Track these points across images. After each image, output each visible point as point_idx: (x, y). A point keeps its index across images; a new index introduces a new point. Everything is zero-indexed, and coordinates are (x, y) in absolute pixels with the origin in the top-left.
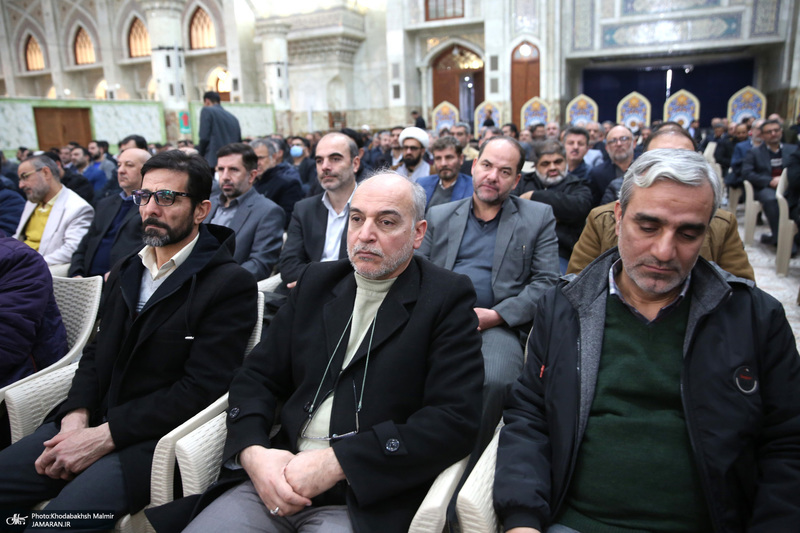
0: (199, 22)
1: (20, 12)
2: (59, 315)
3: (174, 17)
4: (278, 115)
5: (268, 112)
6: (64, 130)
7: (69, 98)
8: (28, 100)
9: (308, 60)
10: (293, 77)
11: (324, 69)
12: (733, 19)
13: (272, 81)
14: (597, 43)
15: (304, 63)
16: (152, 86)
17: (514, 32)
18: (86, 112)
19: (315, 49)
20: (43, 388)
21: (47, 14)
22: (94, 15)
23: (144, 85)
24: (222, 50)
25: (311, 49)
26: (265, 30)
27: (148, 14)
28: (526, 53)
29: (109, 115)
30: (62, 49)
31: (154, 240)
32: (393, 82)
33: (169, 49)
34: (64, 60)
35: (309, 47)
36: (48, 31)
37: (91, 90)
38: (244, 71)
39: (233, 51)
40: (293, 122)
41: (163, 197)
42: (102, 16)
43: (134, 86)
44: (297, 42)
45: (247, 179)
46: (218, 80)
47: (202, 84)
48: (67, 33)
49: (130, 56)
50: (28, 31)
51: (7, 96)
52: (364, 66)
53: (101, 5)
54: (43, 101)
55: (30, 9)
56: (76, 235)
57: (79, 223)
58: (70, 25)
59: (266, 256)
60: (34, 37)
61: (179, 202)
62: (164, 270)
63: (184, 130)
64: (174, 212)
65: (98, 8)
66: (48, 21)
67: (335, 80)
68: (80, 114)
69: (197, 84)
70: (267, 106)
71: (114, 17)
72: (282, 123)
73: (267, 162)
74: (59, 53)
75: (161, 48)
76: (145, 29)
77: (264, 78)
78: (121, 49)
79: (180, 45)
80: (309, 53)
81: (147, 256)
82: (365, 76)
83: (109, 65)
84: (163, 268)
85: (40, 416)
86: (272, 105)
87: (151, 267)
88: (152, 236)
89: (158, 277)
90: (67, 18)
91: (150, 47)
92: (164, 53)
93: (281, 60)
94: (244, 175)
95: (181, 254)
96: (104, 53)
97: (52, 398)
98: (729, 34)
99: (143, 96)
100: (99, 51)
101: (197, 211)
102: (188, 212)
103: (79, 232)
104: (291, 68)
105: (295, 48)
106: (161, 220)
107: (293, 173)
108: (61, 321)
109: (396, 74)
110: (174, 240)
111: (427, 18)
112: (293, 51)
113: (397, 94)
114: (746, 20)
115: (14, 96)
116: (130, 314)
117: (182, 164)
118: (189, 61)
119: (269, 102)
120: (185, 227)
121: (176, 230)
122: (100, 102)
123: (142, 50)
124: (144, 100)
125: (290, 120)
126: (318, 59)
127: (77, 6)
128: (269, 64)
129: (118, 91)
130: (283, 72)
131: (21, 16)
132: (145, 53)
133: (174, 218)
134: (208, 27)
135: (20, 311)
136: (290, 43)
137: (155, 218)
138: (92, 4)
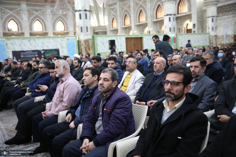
0: (182, 4)
1: (124, 7)
2: (133, 117)
3: (173, 3)
4: (211, 37)
5: (207, 36)
6: (134, 45)
7: (136, 34)
8: (125, 36)
9: (226, 14)
10: (218, 21)
11: (233, 17)
13: (210, 23)
15: (224, 15)
16: (163, 28)
18: (141, 38)
19: (229, 9)
20: (127, 144)
21: (132, 7)
22: (146, 6)
23: (160, 28)
24: (190, 13)
25: (228, 9)
26: (208, 4)
27: (164, 3)
29: (148, 40)
30: (135, 18)
31: (169, 99)
33: (170, 15)
34: (136, 21)
35: (227, 8)
36: (131, 12)
37: (143, 31)
38: (198, 21)
39: (194, 14)
40: (218, 40)
41: (173, 83)
42: (149, 5)
43: (157, 29)
44: (221, 7)
45: (202, 70)
46: (188, 24)
47: (181, 27)
48: (137, 13)
49: (157, 18)
50: (126, 13)
51: (118, 34)
53: (148, 2)
54: (128, 35)
55: (127, 6)
56: (138, 86)
57: (140, 82)
58: (138, 9)
59: (208, 102)
60: (127, 14)
61: (179, 85)
62: (172, 110)
63: (174, 44)
64: (177, 89)
65: (147, 3)
66: (132, 9)
68: (139, 39)
69: (179, 27)
70: (207, 34)
71: (152, 6)
72: (212, 41)
73: (209, 61)
74: (134, 19)
75: (167, 15)
76: (162, 8)
77: (206, 23)
78: (154, 17)
79: (174, 13)
80: (226, 11)
81: (165, 104)
83: (149, 22)
84: (171, 109)
85: (125, 154)
86: (209, 33)
87: (167, 107)
88: (168, 97)
89: (169, 112)
90: (138, 7)
91: (163, 15)
92: (169, 16)
93: (214, 15)
94: (201, 69)
95: (178, 105)
96: (148, 18)
97: (130, 148)
99: (160, 32)
100: (146, 17)
101: (186, 89)
102: (182, 89)
103: (139, 85)
104: (218, 18)
105: (220, 10)
106: (172, 92)
107: (219, 64)
108: (134, 120)
110: (176, 99)
112: (219, 11)
115: (120, 35)
116: (158, 124)
117: (181, 71)
118: (177, 18)
119: (207, 32)
120: (181, 94)
121: (177, 96)
122: (146, 35)
123: (160, 16)
124: (160, 34)
125: (216, 39)
126: (231, 13)
127: (141, 3)
128: (209, 17)
129: (152, 30)
130: (214, 20)
131: (124, 8)
132: (161, 17)
133: (177, 91)
134: (185, 5)
135: (122, 116)
136: (218, 8)
137: (170, 91)
138: (145, 2)
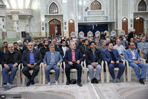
12: (107, 17)
14: (83, 20)
17: (69, 17)
28: (71, 21)
32: (42, 26)
52: (33, 22)
67: (27, 25)
82: (33, 25)
98: (106, 20)
109: (43, 25)
111: (50, 13)
113: (43, 29)
114: (109, 17)
